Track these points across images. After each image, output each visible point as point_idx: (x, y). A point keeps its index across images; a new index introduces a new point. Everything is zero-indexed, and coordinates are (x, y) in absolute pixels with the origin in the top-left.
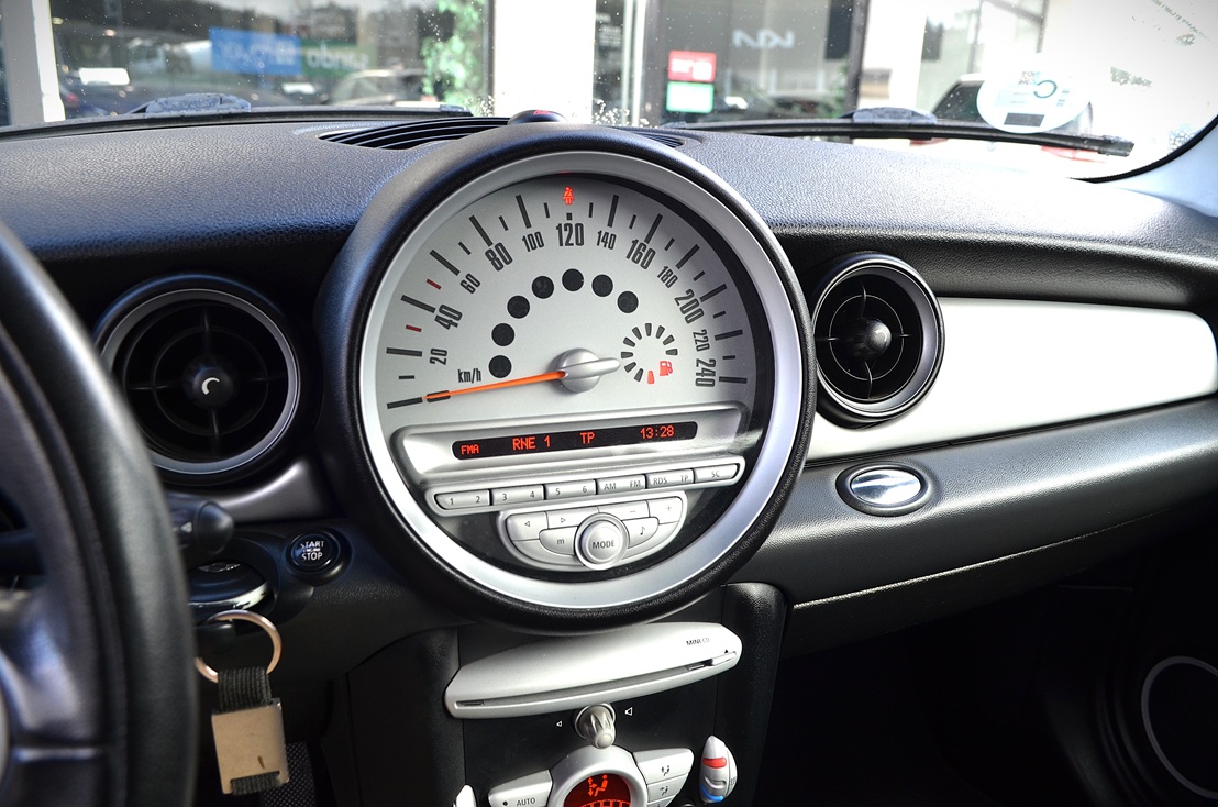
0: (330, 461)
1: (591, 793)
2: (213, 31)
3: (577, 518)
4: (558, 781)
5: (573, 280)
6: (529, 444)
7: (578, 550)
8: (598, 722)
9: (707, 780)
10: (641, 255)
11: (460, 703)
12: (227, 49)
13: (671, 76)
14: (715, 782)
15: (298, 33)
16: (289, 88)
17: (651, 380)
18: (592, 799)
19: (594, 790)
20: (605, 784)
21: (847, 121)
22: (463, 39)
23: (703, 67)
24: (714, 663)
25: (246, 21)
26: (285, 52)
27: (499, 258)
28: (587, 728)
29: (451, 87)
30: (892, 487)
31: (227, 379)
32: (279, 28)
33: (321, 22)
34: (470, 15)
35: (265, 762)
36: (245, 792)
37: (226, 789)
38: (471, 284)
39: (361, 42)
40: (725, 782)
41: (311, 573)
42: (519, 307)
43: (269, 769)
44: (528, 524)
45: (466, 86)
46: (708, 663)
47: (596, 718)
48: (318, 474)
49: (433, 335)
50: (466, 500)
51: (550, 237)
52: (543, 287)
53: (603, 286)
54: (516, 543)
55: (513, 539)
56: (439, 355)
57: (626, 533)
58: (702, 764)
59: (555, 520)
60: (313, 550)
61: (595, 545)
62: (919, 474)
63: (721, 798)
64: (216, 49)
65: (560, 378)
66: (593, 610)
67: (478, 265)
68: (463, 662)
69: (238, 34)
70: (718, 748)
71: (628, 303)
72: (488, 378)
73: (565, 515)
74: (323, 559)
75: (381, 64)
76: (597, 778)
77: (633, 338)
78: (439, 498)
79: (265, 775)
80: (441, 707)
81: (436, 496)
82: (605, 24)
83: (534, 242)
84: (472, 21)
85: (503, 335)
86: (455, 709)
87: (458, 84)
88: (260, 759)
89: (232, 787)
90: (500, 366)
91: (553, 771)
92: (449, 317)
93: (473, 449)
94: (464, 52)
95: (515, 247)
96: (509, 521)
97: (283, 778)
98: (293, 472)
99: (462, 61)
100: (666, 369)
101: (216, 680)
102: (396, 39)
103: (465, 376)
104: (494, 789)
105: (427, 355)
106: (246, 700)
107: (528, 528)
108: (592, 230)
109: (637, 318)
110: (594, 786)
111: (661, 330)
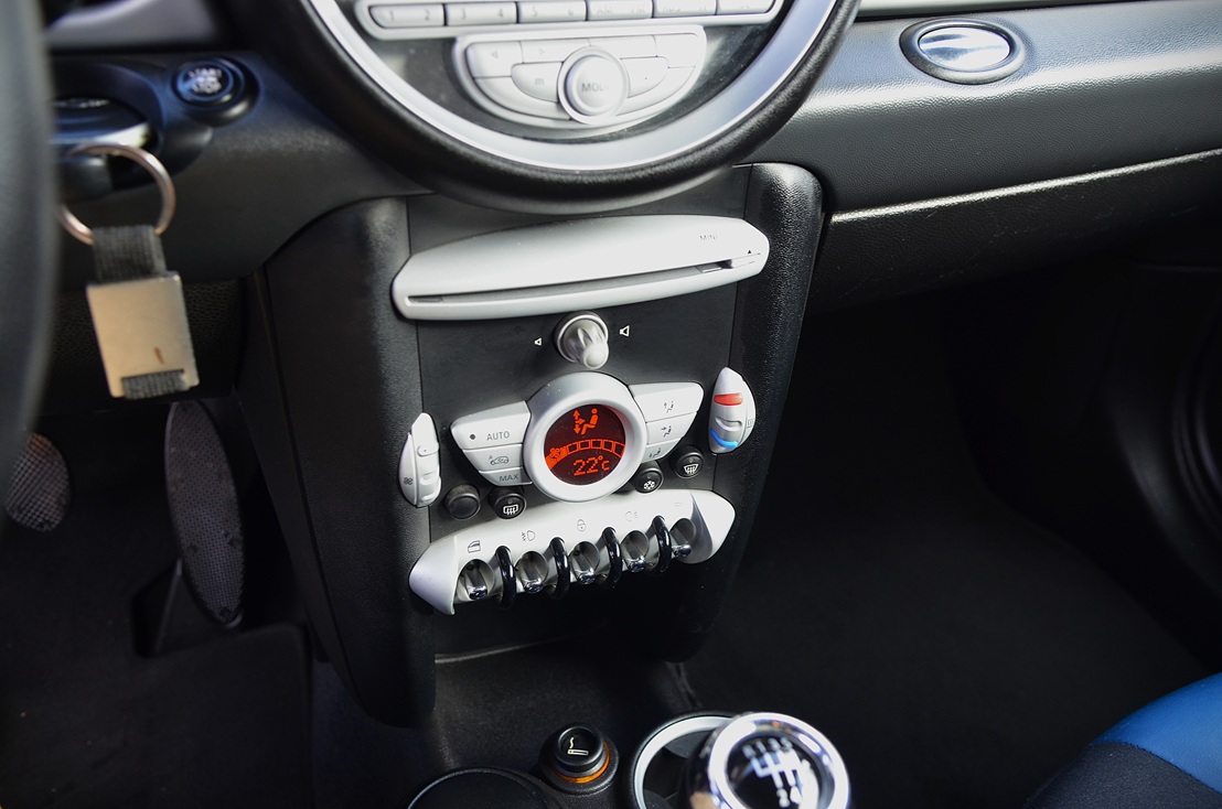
1: (577, 430)
3: (562, 51)
4: (537, 411)
7: (564, 98)
8: (587, 336)
9: (719, 421)
11: (413, 298)
14: (728, 422)
18: (579, 437)
19: (581, 426)
20: (594, 419)
24: (733, 265)
28: (573, 343)
30: (972, 50)
35: (164, 355)
36: (142, 395)
37: (116, 390)
40: (740, 423)
41: (205, 111)
43: (170, 364)
44: (495, 55)
46: (725, 264)
47: (584, 332)
50: (414, 18)
54: (480, 82)
55: (476, 74)
57: (625, 77)
58: (713, 402)
59: (530, 52)
60: (207, 80)
61: (584, 87)
62: (1006, 34)
63: (736, 444)
66: (583, 173)
68: (413, 249)
70: (732, 382)
73: (545, 46)
74: (220, 91)
76: (585, 410)
78: (376, 12)
79: (165, 373)
80: (388, 302)
81: (370, 8)
88: (158, 352)
89: (124, 388)
91: (530, 402)
96: (470, 53)
97: (190, 379)
101: (88, 241)
104: (458, 421)
106: (133, 268)
110: (581, 421)
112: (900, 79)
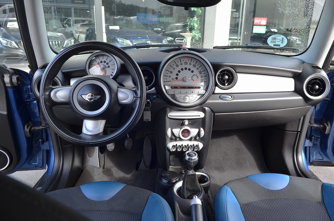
0: (157, 87)
2: (138, 14)
3: (184, 95)
4: (181, 129)
5: (186, 69)
6: (180, 88)
10: (194, 66)
12: (141, 18)
13: (254, 24)
14: (201, 134)
15: (158, 14)
16: (155, 29)
17: (195, 81)
20: (187, 131)
21: (246, 45)
22: (197, 17)
23: (264, 22)
24: (201, 116)
25: (145, 10)
26: (155, 19)
27: (177, 66)
29: (194, 29)
31: (148, 78)
32: (154, 12)
33: (164, 10)
34: (199, 11)
36: (146, 121)
37: (144, 120)
38: (174, 69)
39: (174, 15)
41: (155, 99)
42: (179, 72)
45: (197, 29)
46: (199, 116)
47: (185, 121)
48: (156, 89)
49: (169, 74)
50: (171, 92)
51: (183, 64)
52: (182, 69)
53: (189, 69)
54: (177, 98)
56: (170, 76)
58: (200, 131)
59: (181, 96)
60: (155, 96)
61: (185, 99)
63: (202, 136)
64: (138, 18)
65: (183, 80)
67: (175, 67)
68: (170, 111)
69: (143, 14)
70: (202, 129)
71: (192, 72)
72: (175, 79)
75: (178, 22)
77: (193, 76)
79: (148, 119)
80: (167, 116)
81: (168, 92)
82: (234, 12)
83: (181, 64)
84: (200, 13)
85: (177, 75)
86: (169, 116)
87: (195, 28)
90: (177, 78)
92: (171, 72)
93: (173, 88)
94: (197, 21)
95: (179, 65)
96: (176, 95)
97: (150, 120)
98: (154, 88)
99: (197, 23)
100: (197, 80)
102: (183, 14)
103: (172, 79)
104: (173, 129)
105: (169, 76)
106: (147, 110)
107: (178, 96)
108: (189, 63)
109: (193, 74)
110: (185, 131)
111: (196, 75)
112: (219, 100)
